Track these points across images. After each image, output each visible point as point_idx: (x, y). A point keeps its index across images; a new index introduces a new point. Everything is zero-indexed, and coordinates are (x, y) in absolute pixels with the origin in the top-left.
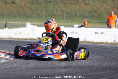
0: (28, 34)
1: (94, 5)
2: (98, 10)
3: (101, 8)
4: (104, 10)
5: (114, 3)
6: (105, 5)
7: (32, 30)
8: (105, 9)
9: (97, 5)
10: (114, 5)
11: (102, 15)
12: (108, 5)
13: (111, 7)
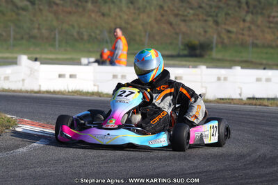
0: (23, 80)
1: (120, 17)
2: (129, 26)
3: (134, 23)
4: (140, 27)
5: (163, 12)
6: (144, 16)
7: (31, 71)
8: (143, 25)
9: (126, 17)
10: (162, 15)
11: (137, 38)
12: (149, 16)
13: (156, 20)
